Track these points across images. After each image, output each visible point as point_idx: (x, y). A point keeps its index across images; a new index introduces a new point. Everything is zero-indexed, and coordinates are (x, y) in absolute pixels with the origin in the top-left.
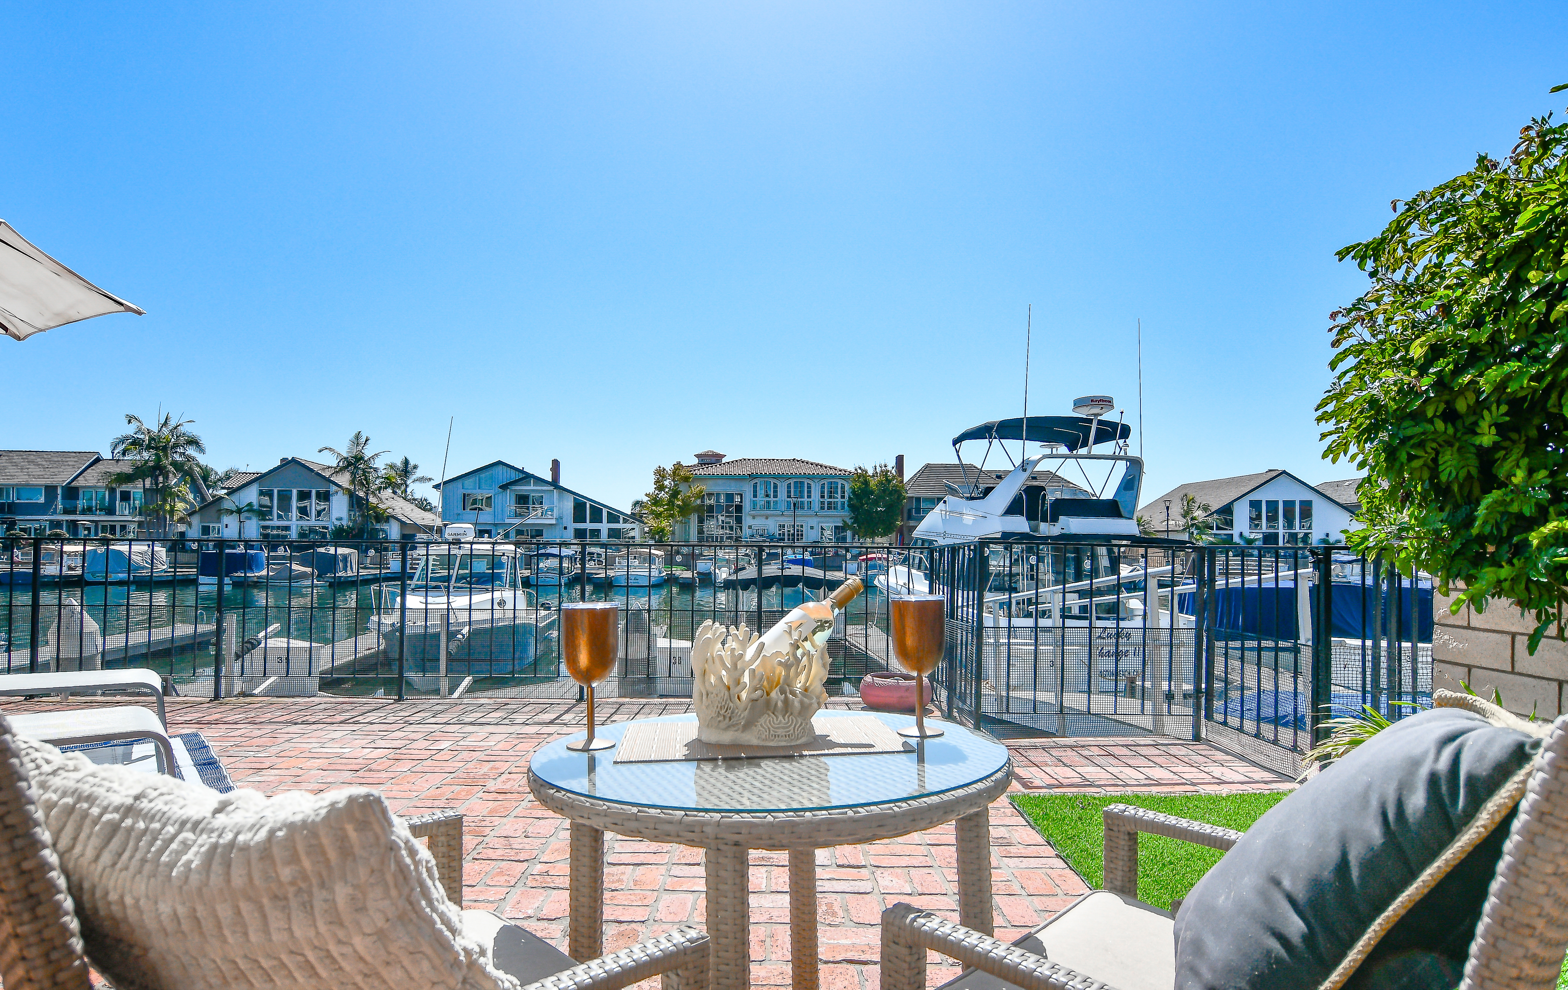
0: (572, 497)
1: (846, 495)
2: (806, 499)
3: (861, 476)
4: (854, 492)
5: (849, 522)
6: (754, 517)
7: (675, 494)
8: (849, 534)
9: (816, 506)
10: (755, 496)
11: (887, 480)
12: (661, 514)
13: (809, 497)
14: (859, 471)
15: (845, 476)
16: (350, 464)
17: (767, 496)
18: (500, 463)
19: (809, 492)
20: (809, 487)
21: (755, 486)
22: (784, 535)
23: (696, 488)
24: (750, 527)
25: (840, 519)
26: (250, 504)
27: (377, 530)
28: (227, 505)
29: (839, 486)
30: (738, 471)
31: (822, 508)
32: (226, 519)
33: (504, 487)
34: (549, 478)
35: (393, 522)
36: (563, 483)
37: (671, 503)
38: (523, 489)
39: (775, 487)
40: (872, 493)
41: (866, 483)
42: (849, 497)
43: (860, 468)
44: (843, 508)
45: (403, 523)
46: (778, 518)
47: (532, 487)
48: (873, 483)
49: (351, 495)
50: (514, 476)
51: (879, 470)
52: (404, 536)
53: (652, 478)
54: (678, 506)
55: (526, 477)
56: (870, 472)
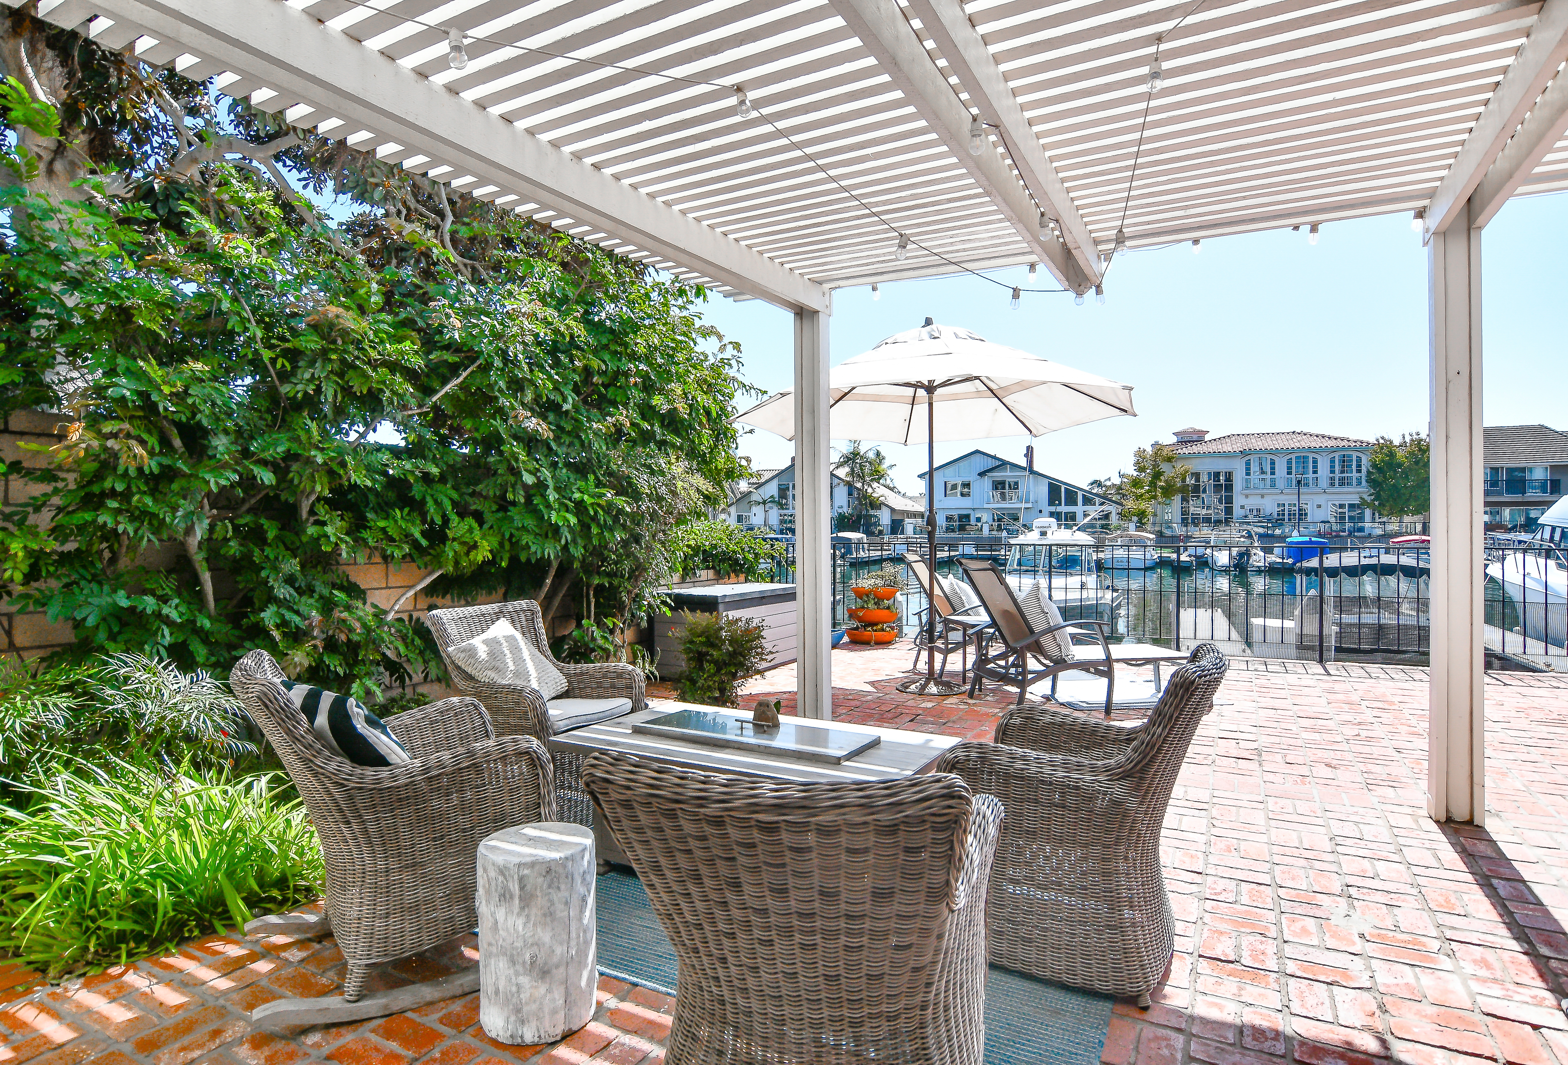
0: (1047, 481)
1: (1364, 469)
2: (1311, 475)
3: (1385, 448)
4: (1374, 465)
5: (1368, 499)
6: (1247, 496)
7: (1157, 475)
8: (1368, 513)
9: (1324, 483)
10: (1248, 474)
11: (1420, 450)
12: (1142, 495)
13: (1315, 472)
14: (1382, 441)
15: (1363, 447)
16: (849, 459)
17: (1263, 472)
18: (977, 452)
19: (1315, 467)
20: (1315, 462)
21: (1248, 463)
22: (1283, 515)
23: (1180, 467)
24: (1242, 507)
25: (1357, 496)
26: (772, 497)
27: (871, 516)
28: (755, 497)
29: (1354, 458)
30: (1227, 447)
31: (1332, 485)
32: (755, 509)
33: (982, 474)
34: (1023, 462)
35: (883, 507)
36: (1036, 468)
37: (1153, 484)
38: (998, 475)
39: (1273, 463)
40: (1400, 465)
41: (1392, 454)
42: (1368, 472)
43: (1383, 438)
44: (1359, 483)
45: (893, 510)
46: (1275, 497)
47: (1008, 473)
48: (1400, 455)
49: (850, 485)
50: (992, 463)
51: (1408, 439)
52: (893, 521)
53: (1132, 459)
54: (1162, 488)
55: (1003, 464)
56: (1397, 442)
